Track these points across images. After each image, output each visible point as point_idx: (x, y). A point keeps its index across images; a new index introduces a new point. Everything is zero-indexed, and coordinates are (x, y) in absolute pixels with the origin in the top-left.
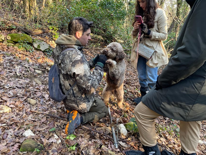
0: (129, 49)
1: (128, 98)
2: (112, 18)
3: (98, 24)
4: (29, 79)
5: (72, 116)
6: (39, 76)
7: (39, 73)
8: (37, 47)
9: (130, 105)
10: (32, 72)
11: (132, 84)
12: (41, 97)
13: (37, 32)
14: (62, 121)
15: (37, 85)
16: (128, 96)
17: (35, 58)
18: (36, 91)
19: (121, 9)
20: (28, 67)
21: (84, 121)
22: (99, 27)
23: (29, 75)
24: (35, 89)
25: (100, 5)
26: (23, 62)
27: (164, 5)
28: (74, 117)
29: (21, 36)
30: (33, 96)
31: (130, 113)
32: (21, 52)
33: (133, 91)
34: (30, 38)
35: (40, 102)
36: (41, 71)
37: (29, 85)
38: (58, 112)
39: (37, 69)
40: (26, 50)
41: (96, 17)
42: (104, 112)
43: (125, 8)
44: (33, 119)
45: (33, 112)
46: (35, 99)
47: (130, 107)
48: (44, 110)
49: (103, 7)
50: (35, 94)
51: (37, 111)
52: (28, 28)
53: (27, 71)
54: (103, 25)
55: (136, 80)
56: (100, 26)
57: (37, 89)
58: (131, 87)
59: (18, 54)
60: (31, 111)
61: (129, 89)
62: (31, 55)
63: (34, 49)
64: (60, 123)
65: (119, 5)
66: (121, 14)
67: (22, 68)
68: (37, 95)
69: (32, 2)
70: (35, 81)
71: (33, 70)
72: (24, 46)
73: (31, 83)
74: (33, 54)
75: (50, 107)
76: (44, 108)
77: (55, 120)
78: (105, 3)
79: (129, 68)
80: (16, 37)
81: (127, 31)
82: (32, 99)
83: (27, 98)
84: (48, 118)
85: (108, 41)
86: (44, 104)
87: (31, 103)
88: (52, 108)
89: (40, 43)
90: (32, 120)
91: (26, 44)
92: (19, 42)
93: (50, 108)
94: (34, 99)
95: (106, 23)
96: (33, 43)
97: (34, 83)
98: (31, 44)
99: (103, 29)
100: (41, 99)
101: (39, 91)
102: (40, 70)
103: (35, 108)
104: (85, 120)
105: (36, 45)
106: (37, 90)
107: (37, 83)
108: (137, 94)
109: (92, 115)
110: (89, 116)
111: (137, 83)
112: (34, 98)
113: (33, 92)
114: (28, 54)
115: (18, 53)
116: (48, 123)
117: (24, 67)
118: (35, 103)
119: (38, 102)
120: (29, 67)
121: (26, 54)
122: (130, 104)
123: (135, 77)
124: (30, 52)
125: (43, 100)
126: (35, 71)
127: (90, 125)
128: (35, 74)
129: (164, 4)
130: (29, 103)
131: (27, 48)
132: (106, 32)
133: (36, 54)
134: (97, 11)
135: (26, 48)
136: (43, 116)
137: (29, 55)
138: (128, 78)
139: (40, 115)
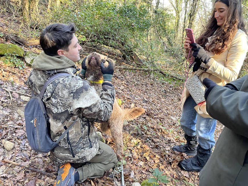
0: (152, 69)
1: (148, 138)
2: (133, 29)
3: (115, 35)
4: (9, 109)
5: (62, 173)
6: (25, 104)
7: (26, 100)
8: (30, 62)
9: (151, 148)
10: (15, 99)
11: (155, 115)
12: (23, 137)
13: (33, 42)
14: (48, 178)
15: (20, 118)
16: (148, 135)
17: (25, 78)
18: (16, 129)
19: (144, 18)
20: (10, 92)
21: (80, 179)
22: (115, 39)
23: (10, 104)
24: (15, 125)
25: (119, 12)
26: (5, 84)
27: (196, 16)
28: (64, 176)
29: (9, 47)
30: (10, 136)
31: (150, 161)
32: (7, 68)
33: (155, 127)
34: (20, 50)
35: (19, 145)
36: (29, 98)
37: (7, 118)
38: (44, 162)
39: (24, 95)
40: (14, 66)
41: (113, 26)
42: (112, 162)
43: (150, 17)
44: (4, 175)
45: (7, 163)
46: (13, 140)
47: (150, 152)
48: (23, 159)
49: (122, 14)
50: (15, 132)
51: (12, 162)
52: (22, 36)
53: (8, 97)
54: (121, 36)
55: (160, 109)
56: (117, 37)
57: (19, 124)
58: (152, 120)
59: (2, 72)
60: (3, 161)
61: (150, 124)
62: (20, 73)
63: (25, 64)
64: (44, 181)
65: (143, 13)
66: (144, 24)
67: (2, 92)
68: (17, 135)
69: (33, 3)
70: (17, 113)
71: (17, 96)
72: (12, 60)
73: (10, 116)
74: (23, 71)
75: (33, 154)
76: (24, 155)
77: (37, 176)
78: (125, 9)
79: (152, 93)
80: (2, 48)
81: (152, 46)
82: (8, 141)
83: (1, 138)
84: (28, 172)
85: (127, 56)
86: (26, 149)
87: (6, 148)
88: (36, 156)
89: (34, 57)
90: (2, 176)
91: (15, 58)
92: (5, 55)
93: (34, 156)
94: (11, 141)
95: (124, 34)
96: (25, 57)
97: (16, 116)
98: (22, 58)
99: (121, 42)
100: (22, 140)
101: (22, 127)
102: (27, 96)
103: (10, 156)
104: (82, 177)
105: (28, 60)
106: (18, 127)
107: (20, 116)
108: (160, 131)
109: (93, 168)
110: (88, 170)
111: (161, 115)
112: (11, 139)
113: (12, 129)
114: (16, 71)
115: (2, 70)
116: (26, 182)
117: (5, 92)
118: (12, 147)
119: (16, 146)
120: (13, 92)
121: (14, 72)
122: (151, 146)
123: (159, 105)
124: (19, 69)
125: (25, 141)
126: (19, 98)
127: (91, 183)
128: (19, 102)
129: (196, 14)
130: (3, 147)
131: (16, 63)
132: (125, 46)
133: (27, 72)
134: (113, 19)
135: (14, 63)
136: (20, 169)
137: (18, 73)
138: (149, 108)
139: (16, 168)
